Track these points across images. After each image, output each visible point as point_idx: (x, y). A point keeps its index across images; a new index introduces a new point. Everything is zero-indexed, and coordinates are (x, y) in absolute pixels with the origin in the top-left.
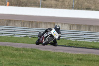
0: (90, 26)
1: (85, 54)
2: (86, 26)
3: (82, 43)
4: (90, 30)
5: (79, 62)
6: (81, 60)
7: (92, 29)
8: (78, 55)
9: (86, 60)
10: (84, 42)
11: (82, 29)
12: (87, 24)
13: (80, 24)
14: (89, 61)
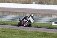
0: (10, 12)
1: (7, 28)
2: (7, 12)
3: (5, 22)
4: (9, 14)
5: (4, 33)
6: (4, 32)
7: (11, 14)
8: (3, 29)
9: (8, 32)
10: (6, 21)
11: (5, 14)
12: (8, 11)
13: (4, 11)
14: (9, 32)
